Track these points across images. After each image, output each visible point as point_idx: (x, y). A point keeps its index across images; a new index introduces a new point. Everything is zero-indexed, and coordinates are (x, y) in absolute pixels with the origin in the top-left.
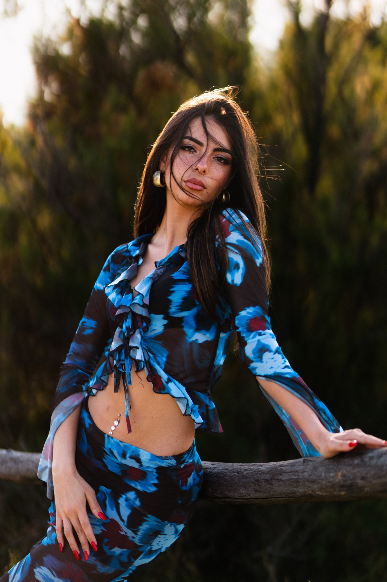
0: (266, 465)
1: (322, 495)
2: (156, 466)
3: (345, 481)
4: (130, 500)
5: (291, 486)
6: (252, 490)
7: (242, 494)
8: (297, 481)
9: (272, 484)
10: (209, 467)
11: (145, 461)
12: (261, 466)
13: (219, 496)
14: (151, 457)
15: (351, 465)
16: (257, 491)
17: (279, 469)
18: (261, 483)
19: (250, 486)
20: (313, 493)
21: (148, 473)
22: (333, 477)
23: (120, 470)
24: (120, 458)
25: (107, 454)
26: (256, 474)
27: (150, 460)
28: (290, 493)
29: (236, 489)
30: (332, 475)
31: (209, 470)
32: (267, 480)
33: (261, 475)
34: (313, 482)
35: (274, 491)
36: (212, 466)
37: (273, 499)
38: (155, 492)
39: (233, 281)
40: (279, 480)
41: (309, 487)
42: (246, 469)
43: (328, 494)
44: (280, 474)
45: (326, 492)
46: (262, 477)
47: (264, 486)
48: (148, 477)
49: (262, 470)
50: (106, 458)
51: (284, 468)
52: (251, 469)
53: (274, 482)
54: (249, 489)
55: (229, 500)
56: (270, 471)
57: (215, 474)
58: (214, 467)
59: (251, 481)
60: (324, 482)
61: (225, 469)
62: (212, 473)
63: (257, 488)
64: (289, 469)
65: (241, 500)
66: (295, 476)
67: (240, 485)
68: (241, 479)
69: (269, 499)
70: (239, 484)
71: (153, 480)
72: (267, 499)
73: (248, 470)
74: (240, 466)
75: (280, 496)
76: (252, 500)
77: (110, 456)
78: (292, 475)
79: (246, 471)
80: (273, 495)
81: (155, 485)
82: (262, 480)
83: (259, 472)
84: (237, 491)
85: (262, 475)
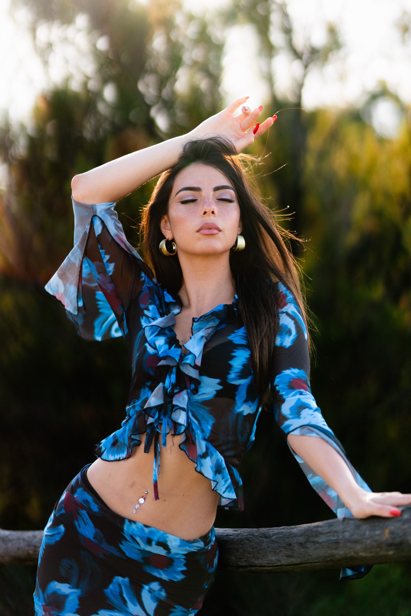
0: (299, 527)
1: (366, 557)
2: (186, 553)
3: (394, 539)
4: (155, 591)
5: (329, 548)
6: (283, 556)
7: (271, 561)
8: (337, 542)
9: (307, 548)
10: (232, 534)
11: (173, 547)
12: (293, 528)
13: (244, 564)
14: (180, 543)
15: (400, 521)
16: (289, 556)
17: (314, 530)
18: (294, 547)
19: (280, 551)
20: (356, 555)
21: (175, 560)
22: (379, 535)
23: (140, 557)
24: (144, 545)
25: (126, 539)
26: (288, 538)
27: (180, 546)
28: (328, 557)
29: (264, 556)
30: (378, 532)
31: (232, 537)
32: (300, 543)
33: (293, 538)
34: (356, 542)
35: (310, 555)
36: (234, 532)
37: (308, 564)
38: (183, 580)
39: (282, 344)
40: (314, 543)
41: (351, 548)
42: (275, 533)
43: (372, 554)
44: (316, 536)
45: (371, 552)
46: (295, 541)
47: (297, 550)
48: (175, 564)
49: (294, 533)
50: (124, 544)
51: (320, 529)
52: (282, 533)
53: (309, 545)
54: (280, 555)
55: (256, 569)
56: (305, 533)
57: (239, 540)
58: (237, 533)
59: (281, 546)
60: (369, 542)
61: (251, 535)
62: (235, 540)
63: (289, 553)
64: (326, 530)
65: (269, 568)
66: (334, 536)
67: (269, 551)
68: (270, 544)
69: (303, 565)
70: (267, 550)
71: (180, 567)
72: (300, 565)
73: (278, 534)
74: (268, 531)
75: (316, 561)
76: (283, 567)
77: (130, 542)
78: (330, 536)
79: (275, 535)
80: (308, 560)
81: (183, 572)
82: (294, 544)
83: (291, 535)
84: (265, 558)
85: (295, 538)
